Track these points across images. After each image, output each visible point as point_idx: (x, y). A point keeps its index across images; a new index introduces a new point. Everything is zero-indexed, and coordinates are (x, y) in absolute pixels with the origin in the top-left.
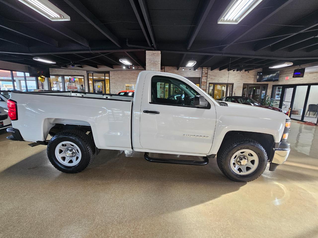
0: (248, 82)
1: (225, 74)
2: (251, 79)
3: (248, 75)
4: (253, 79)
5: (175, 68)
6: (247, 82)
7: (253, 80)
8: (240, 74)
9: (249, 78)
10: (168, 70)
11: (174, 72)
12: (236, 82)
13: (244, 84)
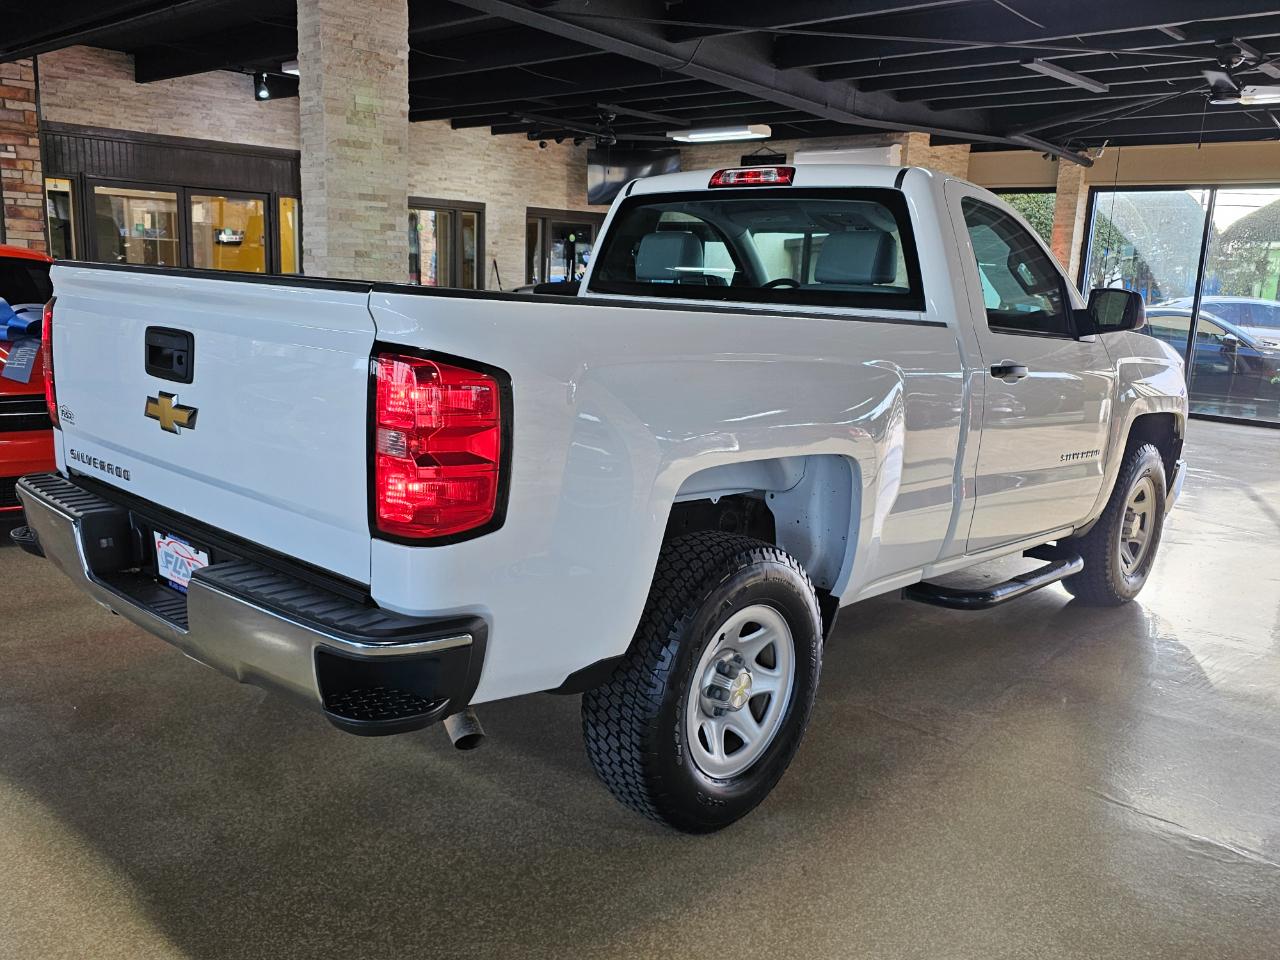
0: (547, 203)
1: (442, 146)
2: (553, 182)
3: (544, 162)
4: (562, 185)
5: (116, 63)
6: (542, 200)
7: (565, 191)
8: (507, 152)
9: (546, 178)
10: (62, 71)
11: (112, 92)
12: (496, 197)
13: (531, 212)
